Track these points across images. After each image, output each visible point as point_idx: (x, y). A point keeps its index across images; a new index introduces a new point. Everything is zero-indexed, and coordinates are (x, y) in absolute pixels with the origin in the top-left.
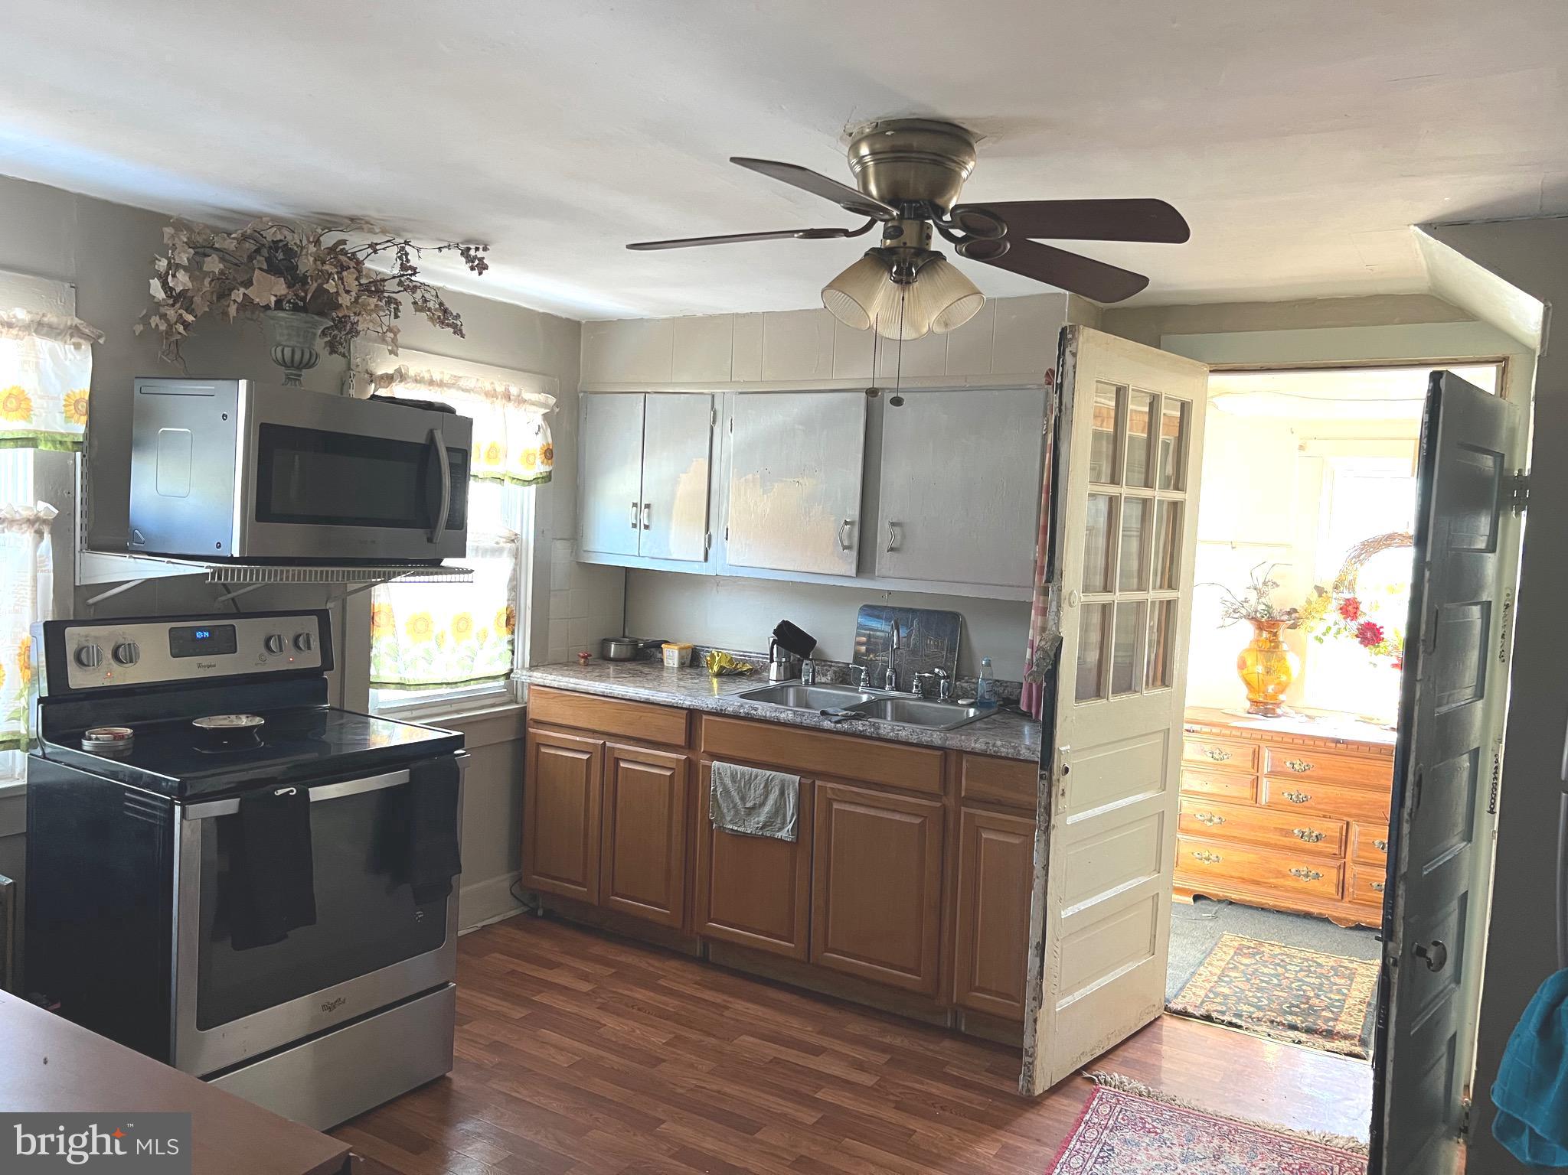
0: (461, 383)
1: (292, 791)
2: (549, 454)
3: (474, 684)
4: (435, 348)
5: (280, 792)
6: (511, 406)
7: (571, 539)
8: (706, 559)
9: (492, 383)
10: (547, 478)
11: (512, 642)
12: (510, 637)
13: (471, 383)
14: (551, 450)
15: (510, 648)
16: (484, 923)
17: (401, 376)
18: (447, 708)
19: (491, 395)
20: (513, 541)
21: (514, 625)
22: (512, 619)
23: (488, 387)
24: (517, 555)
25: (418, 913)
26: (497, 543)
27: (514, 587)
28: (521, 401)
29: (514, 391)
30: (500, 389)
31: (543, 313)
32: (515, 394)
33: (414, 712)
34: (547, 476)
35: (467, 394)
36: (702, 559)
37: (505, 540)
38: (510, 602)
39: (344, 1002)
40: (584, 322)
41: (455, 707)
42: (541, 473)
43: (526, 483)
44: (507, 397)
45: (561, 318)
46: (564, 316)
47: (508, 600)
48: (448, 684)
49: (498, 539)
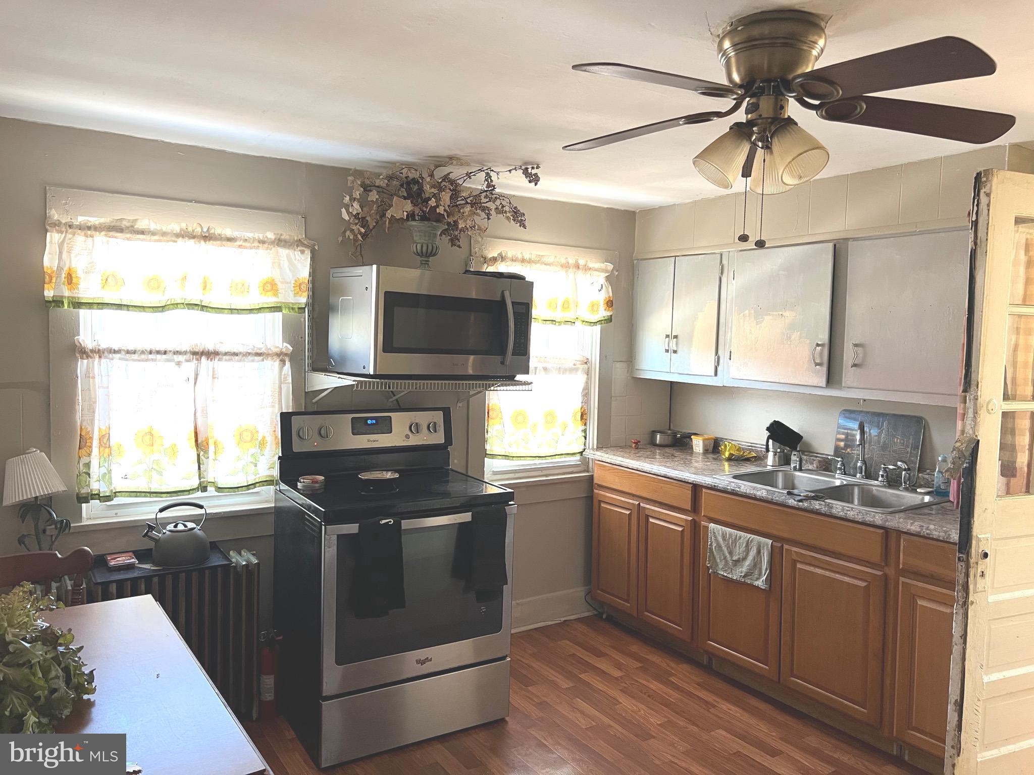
0: (545, 260)
1: (391, 522)
2: (610, 304)
3: (558, 458)
4: (528, 238)
5: (384, 522)
6: (580, 273)
7: (627, 361)
8: (716, 374)
9: (567, 258)
10: (609, 320)
11: (585, 431)
12: (583, 427)
13: (551, 259)
14: (612, 301)
15: (584, 434)
16: (565, 619)
17: (502, 258)
18: (540, 473)
19: (566, 266)
20: (586, 363)
21: (586, 420)
22: (585, 416)
23: (563, 261)
24: (588, 373)
25: (482, 608)
26: (574, 365)
27: (586, 394)
28: (587, 269)
29: (582, 262)
30: (571, 261)
31: (607, 208)
32: (583, 264)
33: (516, 474)
34: (608, 319)
35: (548, 267)
36: (713, 373)
37: (580, 362)
38: (583, 404)
39: (431, 660)
40: (638, 211)
41: (545, 472)
42: (604, 317)
43: (593, 324)
44: (577, 267)
45: (621, 210)
46: (623, 209)
47: (582, 403)
48: (540, 457)
49: (575, 362)
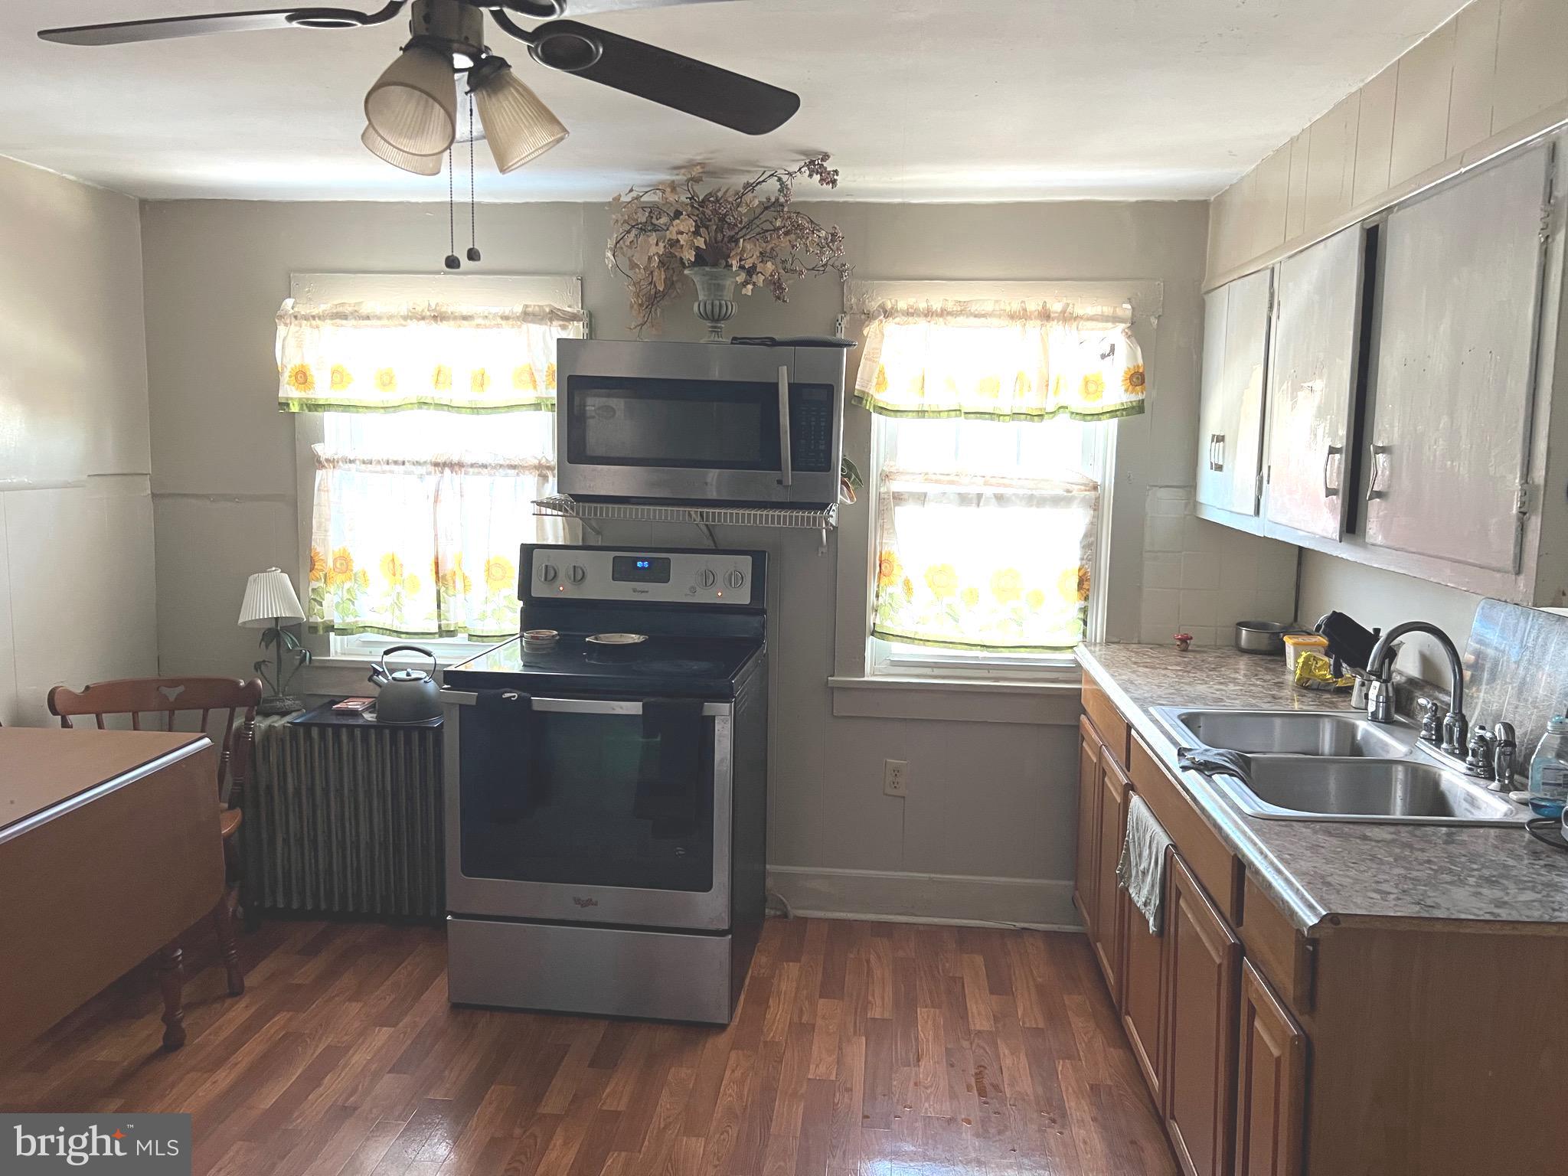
0: (973, 308)
1: (514, 697)
2: (1137, 379)
3: (1026, 652)
5: (507, 695)
6: (1055, 328)
8: (1257, 512)
9: (1022, 302)
10: (1139, 408)
11: (1084, 610)
12: (1082, 604)
13: (989, 307)
14: (1142, 375)
15: (1081, 616)
16: (1026, 925)
17: (885, 312)
18: (985, 673)
19: (1021, 316)
20: (1095, 488)
21: (1088, 590)
22: (1085, 583)
23: (1015, 306)
24: (1096, 506)
25: (678, 848)
26: (1068, 491)
27: (1090, 544)
28: (1067, 317)
29: (1056, 307)
30: (1033, 306)
31: (1137, 202)
32: (1059, 310)
35: (983, 319)
36: (1251, 510)
37: (1083, 488)
38: (1084, 562)
39: (596, 905)
40: (1212, 199)
41: (993, 674)
42: (1122, 404)
43: (1089, 418)
44: (1046, 316)
45: (1172, 203)
46: (1176, 199)
47: (1082, 559)
48: (984, 646)
49: (1069, 487)
